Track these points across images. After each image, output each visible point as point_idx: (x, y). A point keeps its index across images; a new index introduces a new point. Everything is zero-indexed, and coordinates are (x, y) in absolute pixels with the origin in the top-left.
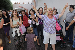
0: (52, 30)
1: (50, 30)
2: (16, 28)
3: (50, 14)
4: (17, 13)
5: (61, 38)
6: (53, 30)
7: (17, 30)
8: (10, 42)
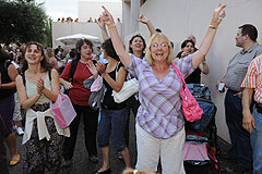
0: (161, 124)
1: (155, 124)
2: (37, 108)
3: (159, 58)
4: (43, 54)
5: (209, 151)
6: (165, 122)
7: (40, 115)
8: (13, 163)
